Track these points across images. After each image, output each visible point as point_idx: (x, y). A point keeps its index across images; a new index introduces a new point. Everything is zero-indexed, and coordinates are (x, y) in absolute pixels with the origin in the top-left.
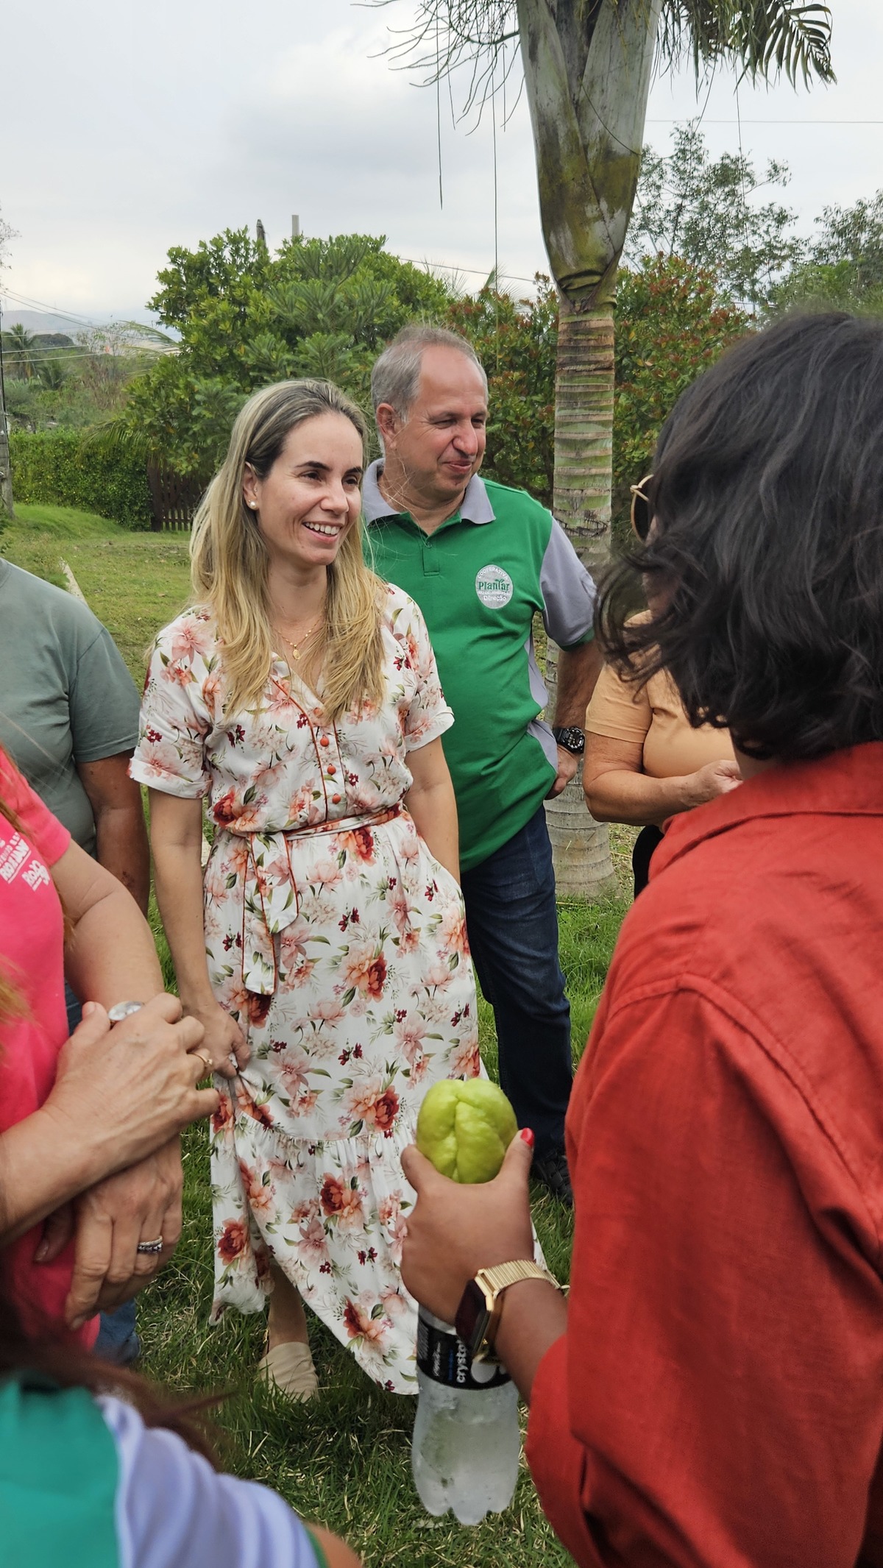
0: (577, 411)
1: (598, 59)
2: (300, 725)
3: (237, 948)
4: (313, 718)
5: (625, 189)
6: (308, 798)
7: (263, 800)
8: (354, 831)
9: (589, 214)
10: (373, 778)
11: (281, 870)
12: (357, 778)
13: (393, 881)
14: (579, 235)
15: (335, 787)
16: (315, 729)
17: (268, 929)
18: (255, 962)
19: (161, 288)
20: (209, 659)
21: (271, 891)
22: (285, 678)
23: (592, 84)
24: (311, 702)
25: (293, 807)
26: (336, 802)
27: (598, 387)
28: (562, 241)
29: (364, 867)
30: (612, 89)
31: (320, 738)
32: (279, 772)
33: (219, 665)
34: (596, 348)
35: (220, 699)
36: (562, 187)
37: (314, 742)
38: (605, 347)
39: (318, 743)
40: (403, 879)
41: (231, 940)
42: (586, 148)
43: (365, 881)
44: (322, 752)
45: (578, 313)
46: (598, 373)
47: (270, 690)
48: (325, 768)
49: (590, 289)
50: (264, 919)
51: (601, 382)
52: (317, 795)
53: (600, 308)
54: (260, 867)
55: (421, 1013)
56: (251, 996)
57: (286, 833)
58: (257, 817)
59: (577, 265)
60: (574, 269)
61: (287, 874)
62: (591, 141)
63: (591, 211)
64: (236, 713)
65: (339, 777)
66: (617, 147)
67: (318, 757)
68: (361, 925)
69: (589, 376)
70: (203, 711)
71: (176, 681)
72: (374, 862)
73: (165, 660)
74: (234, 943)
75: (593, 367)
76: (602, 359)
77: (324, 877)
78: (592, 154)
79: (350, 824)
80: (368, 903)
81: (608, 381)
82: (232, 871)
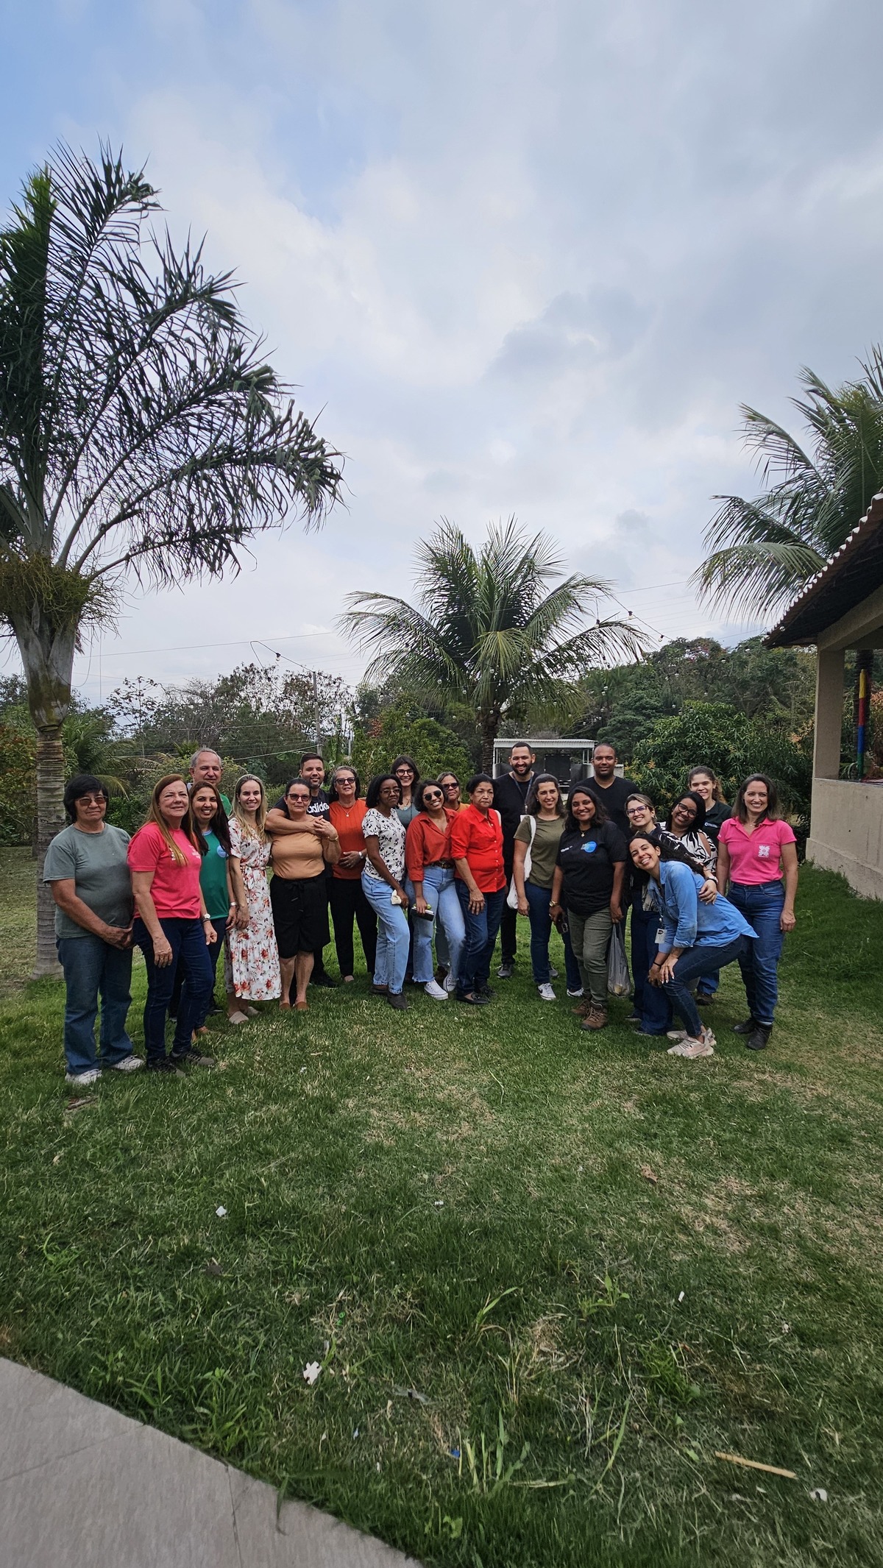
0: (51, 777)
1: (55, 651)
14: (49, 711)
23: (52, 660)
27: (59, 767)
28: (41, 713)
30: (60, 663)
34: (57, 753)
36: (40, 694)
42: (51, 681)
45: (49, 740)
46: (59, 762)
53: (58, 738)
60: (47, 724)
62: (53, 679)
63: (53, 704)
66: (63, 682)
69: (55, 763)
75: (56, 760)
78: (53, 684)
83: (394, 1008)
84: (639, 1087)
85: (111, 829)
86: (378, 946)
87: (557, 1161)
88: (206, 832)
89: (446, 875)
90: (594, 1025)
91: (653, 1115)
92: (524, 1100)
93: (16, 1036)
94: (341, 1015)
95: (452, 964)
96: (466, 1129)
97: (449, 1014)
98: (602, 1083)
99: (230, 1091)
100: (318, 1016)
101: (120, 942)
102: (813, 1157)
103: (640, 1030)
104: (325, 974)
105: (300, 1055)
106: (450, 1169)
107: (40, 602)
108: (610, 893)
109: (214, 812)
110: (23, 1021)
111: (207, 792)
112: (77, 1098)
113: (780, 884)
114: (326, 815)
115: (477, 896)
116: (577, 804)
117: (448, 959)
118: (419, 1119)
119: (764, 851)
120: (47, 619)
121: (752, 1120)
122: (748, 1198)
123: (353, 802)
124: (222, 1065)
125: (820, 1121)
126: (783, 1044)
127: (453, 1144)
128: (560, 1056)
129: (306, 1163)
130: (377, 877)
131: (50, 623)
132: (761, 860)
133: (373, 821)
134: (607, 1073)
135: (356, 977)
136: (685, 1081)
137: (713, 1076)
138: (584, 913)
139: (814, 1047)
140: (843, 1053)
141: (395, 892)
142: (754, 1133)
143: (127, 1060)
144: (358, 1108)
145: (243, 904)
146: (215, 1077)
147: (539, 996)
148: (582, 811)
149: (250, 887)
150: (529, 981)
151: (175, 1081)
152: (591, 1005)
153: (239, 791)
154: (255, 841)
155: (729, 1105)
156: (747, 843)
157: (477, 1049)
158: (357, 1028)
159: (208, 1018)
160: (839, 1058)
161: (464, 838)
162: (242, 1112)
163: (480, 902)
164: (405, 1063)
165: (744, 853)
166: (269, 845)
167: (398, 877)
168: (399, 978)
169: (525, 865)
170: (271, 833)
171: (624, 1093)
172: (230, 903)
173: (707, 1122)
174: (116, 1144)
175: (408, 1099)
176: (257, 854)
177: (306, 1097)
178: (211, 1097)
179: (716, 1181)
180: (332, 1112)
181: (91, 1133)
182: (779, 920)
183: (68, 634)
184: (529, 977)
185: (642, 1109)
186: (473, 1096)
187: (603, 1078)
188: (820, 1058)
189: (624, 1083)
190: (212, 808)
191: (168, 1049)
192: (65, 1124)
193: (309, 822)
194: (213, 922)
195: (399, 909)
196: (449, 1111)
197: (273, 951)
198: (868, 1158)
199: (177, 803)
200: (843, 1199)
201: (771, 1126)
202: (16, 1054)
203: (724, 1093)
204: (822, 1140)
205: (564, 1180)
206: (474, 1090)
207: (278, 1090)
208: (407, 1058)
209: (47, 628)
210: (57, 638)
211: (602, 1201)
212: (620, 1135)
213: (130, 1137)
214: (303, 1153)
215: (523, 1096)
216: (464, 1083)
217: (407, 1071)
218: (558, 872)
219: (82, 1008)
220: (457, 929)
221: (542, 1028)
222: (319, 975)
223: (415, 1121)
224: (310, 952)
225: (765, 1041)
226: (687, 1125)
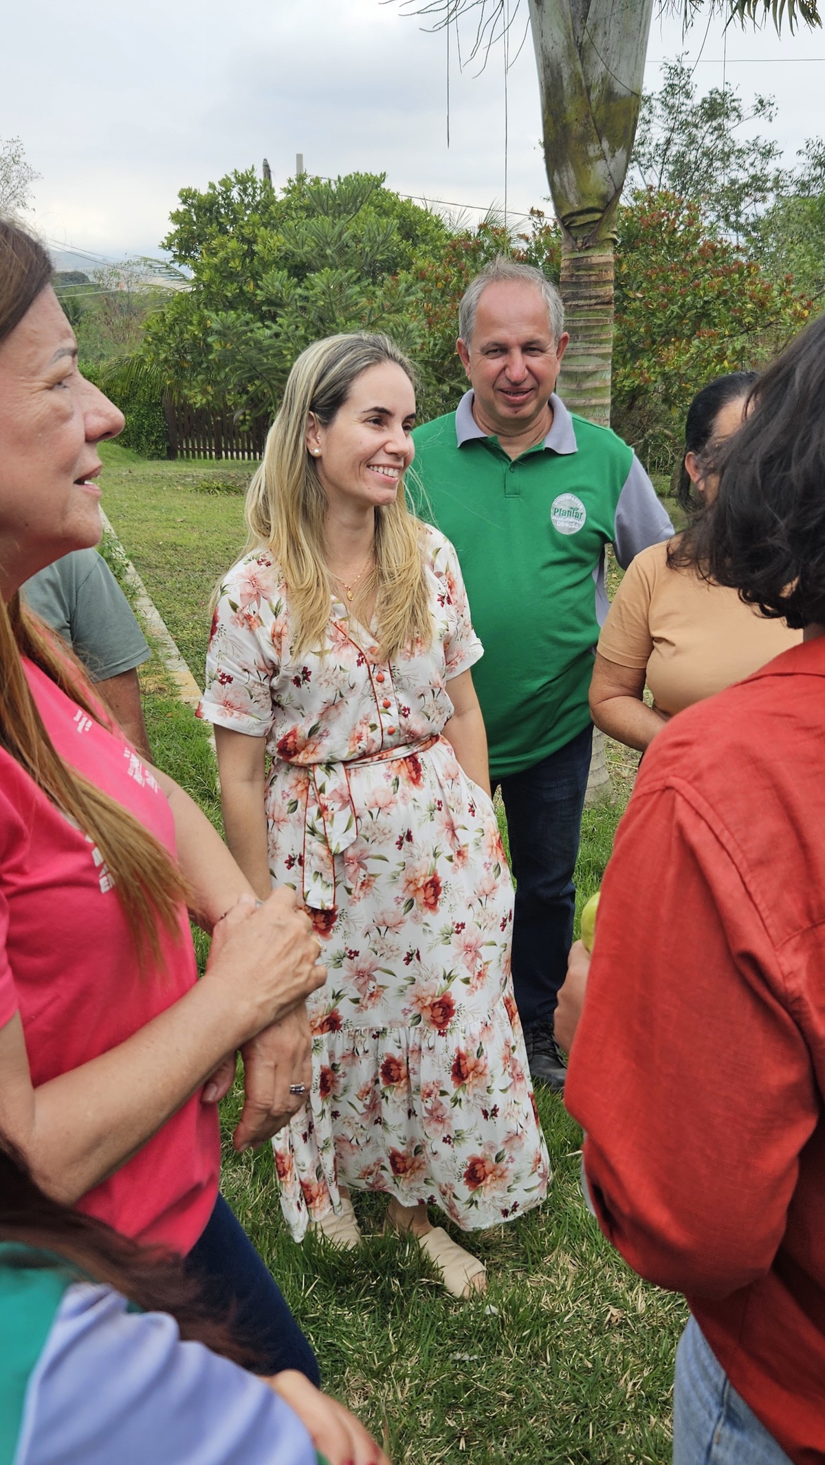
0: (578, 344)
2: (359, 663)
3: (299, 866)
4: (369, 657)
5: (626, 128)
6: (366, 730)
7: (326, 733)
8: (405, 758)
9: (591, 154)
10: (424, 710)
11: (342, 797)
12: (409, 710)
13: (440, 803)
14: (581, 174)
15: (391, 720)
16: (372, 667)
17: (330, 851)
18: (315, 880)
19: (173, 228)
20: (275, 605)
21: (333, 816)
22: (343, 619)
23: (595, 27)
24: (367, 641)
25: (353, 739)
26: (391, 733)
27: (598, 321)
28: (565, 179)
29: (414, 792)
30: (614, 31)
31: (376, 674)
32: (341, 708)
33: (284, 610)
34: (597, 283)
35: (287, 642)
36: (565, 127)
37: (370, 678)
38: (606, 282)
39: (374, 680)
40: (448, 799)
41: (294, 859)
42: (589, 89)
43: (416, 804)
44: (378, 687)
45: (580, 250)
46: (598, 307)
47: (331, 631)
48: (381, 703)
49: (592, 225)
50: (325, 840)
51: (601, 316)
52: (373, 727)
53: (600, 244)
54: (322, 795)
55: (477, 924)
56: (314, 912)
57: (345, 763)
58: (319, 749)
59: (579, 203)
60: (577, 207)
61: (347, 801)
62: (594, 82)
63: (593, 150)
64: (303, 654)
65: (393, 710)
66: (618, 88)
67: (374, 692)
68: (415, 845)
69: (590, 310)
70: (271, 653)
71: (246, 626)
72: (423, 786)
73: (234, 607)
74: (296, 862)
75: (593, 301)
76: (602, 294)
77: (381, 803)
78: (594, 95)
79: (402, 752)
80: (420, 824)
81: (607, 313)
82: (293, 797)
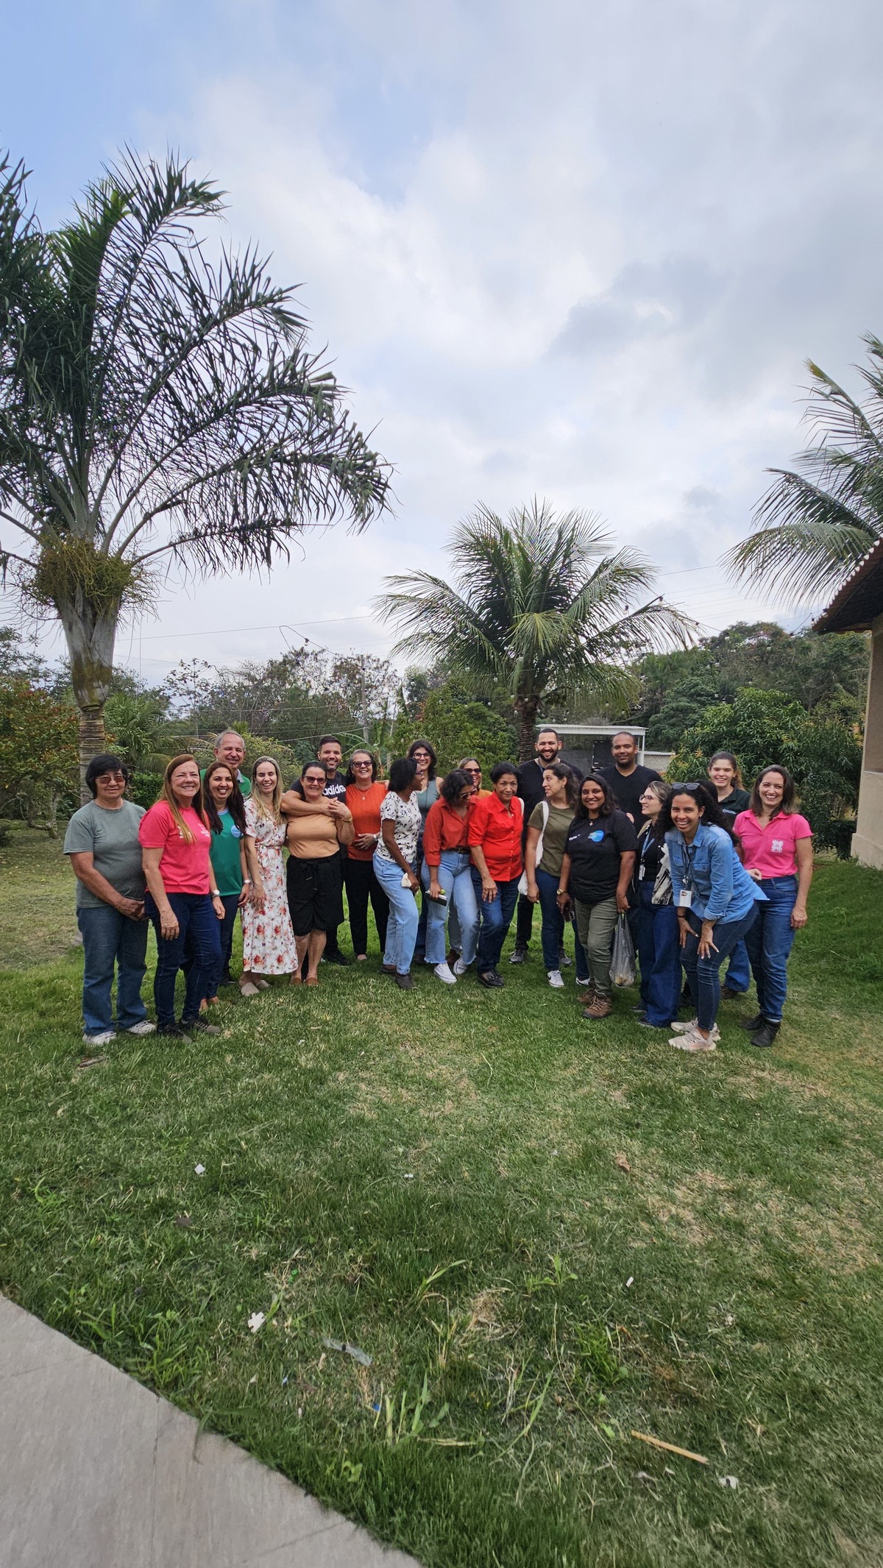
1: (96, 635)
14: (91, 693)
23: (94, 643)
30: (102, 645)
36: (83, 676)
42: (93, 663)
45: (91, 719)
46: (100, 741)
49: (96, 711)
53: (99, 718)
59: (90, 702)
60: (89, 704)
62: (96, 662)
63: (95, 684)
66: (105, 664)
69: (96, 741)
75: (98, 738)
76: (102, 736)
78: (95, 665)
81: (103, 742)
83: (400, 987)
84: (631, 1077)
85: (131, 807)
86: (389, 926)
87: (533, 1143)
88: (222, 812)
89: (462, 861)
90: (596, 1014)
91: (640, 1105)
92: (511, 1083)
93: (45, 997)
94: (348, 992)
95: (464, 947)
96: (449, 1107)
97: (453, 997)
98: (594, 1071)
99: (229, 1058)
100: (324, 991)
101: (135, 914)
102: (798, 1157)
103: (643, 1020)
104: (339, 952)
105: (299, 1028)
106: (426, 1144)
107: (83, 587)
108: (617, 882)
109: (230, 791)
110: (53, 984)
111: (223, 772)
112: (90, 1057)
113: (792, 879)
114: (342, 797)
115: (489, 884)
116: (587, 792)
117: (460, 942)
118: (405, 1095)
119: (777, 846)
120: (89, 602)
121: (741, 1116)
122: (718, 1192)
123: (371, 784)
124: (227, 1034)
125: (813, 1122)
126: (791, 1043)
127: (434, 1121)
128: (556, 1042)
129: (288, 1130)
130: (388, 859)
131: (93, 606)
132: (774, 855)
133: (391, 805)
134: (601, 1062)
135: (369, 956)
136: (680, 1074)
137: (710, 1071)
138: (590, 902)
139: (823, 1047)
140: (853, 1054)
141: (406, 875)
142: (741, 1130)
143: (140, 1024)
144: (348, 1081)
145: (257, 882)
146: (219, 1045)
147: (548, 983)
148: (591, 799)
149: (265, 865)
150: (541, 968)
151: (180, 1046)
152: (595, 994)
153: (255, 773)
154: (270, 821)
155: (721, 1101)
156: (758, 839)
157: (473, 1031)
158: (360, 1005)
159: (220, 989)
160: (847, 1059)
161: (481, 827)
162: (237, 1078)
163: (492, 890)
164: (401, 1041)
165: (757, 846)
166: (284, 826)
167: (410, 859)
168: (406, 959)
169: (537, 853)
170: (286, 815)
171: (614, 1081)
172: (243, 879)
173: (695, 1115)
174: (117, 1102)
175: (398, 1076)
176: (271, 834)
177: (300, 1068)
178: (211, 1064)
179: (692, 1174)
180: (321, 1084)
181: (96, 1090)
182: (790, 917)
183: (109, 616)
184: (541, 964)
185: (629, 1098)
186: (461, 1077)
187: (597, 1067)
188: (828, 1059)
189: (617, 1073)
190: (227, 788)
191: (177, 1017)
192: (73, 1080)
193: (324, 804)
194: (222, 898)
195: (410, 893)
196: (435, 1089)
197: (287, 928)
198: (856, 1162)
199: (188, 783)
200: (822, 1200)
201: (762, 1124)
202: (42, 1014)
203: (717, 1088)
204: (811, 1141)
205: (535, 1162)
206: (464, 1070)
207: (274, 1060)
208: (404, 1037)
209: (89, 613)
210: (99, 622)
211: (571, 1184)
212: (602, 1122)
213: (131, 1095)
214: (287, 1121)
215: (511, 1079)
216: (455, 1063)
217: (402, 1049)
218: (566, 860)
219: (99, 974)
220: (469, 913)
221: (543, 1014)
222: (332, 952)
223: (400, 1097)
224: (323, 930)
225: (772, 1038)
226: (672, 1118)
